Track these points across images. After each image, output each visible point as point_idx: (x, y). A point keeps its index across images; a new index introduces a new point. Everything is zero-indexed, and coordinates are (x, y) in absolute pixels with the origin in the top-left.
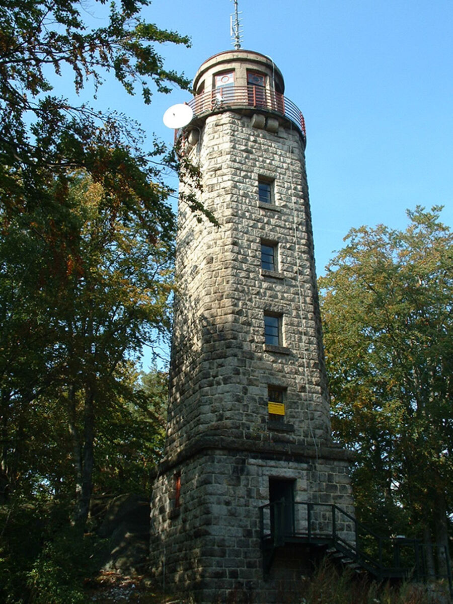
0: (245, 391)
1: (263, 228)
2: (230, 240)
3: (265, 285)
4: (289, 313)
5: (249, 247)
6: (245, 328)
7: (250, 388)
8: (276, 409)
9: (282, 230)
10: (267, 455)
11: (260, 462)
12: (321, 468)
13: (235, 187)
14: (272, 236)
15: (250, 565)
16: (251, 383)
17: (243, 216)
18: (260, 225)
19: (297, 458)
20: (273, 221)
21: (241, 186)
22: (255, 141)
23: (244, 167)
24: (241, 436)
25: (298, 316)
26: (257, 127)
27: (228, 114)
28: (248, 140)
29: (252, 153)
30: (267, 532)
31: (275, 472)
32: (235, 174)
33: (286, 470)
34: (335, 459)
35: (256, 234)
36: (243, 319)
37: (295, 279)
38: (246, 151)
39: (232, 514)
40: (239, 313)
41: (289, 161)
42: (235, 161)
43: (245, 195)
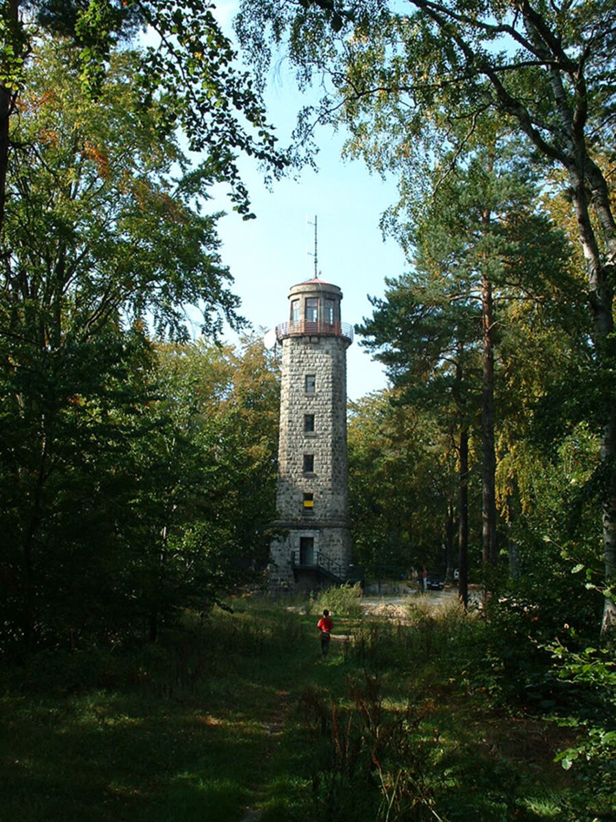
0: (292, 498)
1: (306, 408)
2: (287, 419)
3: (305, 441)
4: (317, 454)
5: (298, 421)
6: (293, 466)
7: (294, 496)
8: (308, 504)
9: (319, 407)
10: (299, 528)
11: (296, 531)
12: (326, 532)
13: (292, 387)
14: (311, 412)
15: (289, 576)
16: (294, 494)
17: (295, 403)
18: (304, 407)
19: (315, 528)
20: (312, 403)
21: (294, 385)
22: (305, 353)
23: (297, 373)
24: (288, 519)
25: (322, 455)
26: (306, 343)
27: (289, 339)
28: (301, 353)
29: (302, 362)
30: (297, 562)
31: (302, 535)
32: (292, 379)
33: (308, 534)
34: (334, 527)
35: (302, 414)
36: (292, 462)
37: (322, 434)
38: (299, 362)
39: (282, 555)
40: (291, 459)
41: (325, 360)
42: (292, 370)
43: (297, 391)
